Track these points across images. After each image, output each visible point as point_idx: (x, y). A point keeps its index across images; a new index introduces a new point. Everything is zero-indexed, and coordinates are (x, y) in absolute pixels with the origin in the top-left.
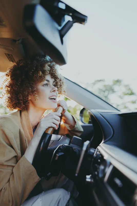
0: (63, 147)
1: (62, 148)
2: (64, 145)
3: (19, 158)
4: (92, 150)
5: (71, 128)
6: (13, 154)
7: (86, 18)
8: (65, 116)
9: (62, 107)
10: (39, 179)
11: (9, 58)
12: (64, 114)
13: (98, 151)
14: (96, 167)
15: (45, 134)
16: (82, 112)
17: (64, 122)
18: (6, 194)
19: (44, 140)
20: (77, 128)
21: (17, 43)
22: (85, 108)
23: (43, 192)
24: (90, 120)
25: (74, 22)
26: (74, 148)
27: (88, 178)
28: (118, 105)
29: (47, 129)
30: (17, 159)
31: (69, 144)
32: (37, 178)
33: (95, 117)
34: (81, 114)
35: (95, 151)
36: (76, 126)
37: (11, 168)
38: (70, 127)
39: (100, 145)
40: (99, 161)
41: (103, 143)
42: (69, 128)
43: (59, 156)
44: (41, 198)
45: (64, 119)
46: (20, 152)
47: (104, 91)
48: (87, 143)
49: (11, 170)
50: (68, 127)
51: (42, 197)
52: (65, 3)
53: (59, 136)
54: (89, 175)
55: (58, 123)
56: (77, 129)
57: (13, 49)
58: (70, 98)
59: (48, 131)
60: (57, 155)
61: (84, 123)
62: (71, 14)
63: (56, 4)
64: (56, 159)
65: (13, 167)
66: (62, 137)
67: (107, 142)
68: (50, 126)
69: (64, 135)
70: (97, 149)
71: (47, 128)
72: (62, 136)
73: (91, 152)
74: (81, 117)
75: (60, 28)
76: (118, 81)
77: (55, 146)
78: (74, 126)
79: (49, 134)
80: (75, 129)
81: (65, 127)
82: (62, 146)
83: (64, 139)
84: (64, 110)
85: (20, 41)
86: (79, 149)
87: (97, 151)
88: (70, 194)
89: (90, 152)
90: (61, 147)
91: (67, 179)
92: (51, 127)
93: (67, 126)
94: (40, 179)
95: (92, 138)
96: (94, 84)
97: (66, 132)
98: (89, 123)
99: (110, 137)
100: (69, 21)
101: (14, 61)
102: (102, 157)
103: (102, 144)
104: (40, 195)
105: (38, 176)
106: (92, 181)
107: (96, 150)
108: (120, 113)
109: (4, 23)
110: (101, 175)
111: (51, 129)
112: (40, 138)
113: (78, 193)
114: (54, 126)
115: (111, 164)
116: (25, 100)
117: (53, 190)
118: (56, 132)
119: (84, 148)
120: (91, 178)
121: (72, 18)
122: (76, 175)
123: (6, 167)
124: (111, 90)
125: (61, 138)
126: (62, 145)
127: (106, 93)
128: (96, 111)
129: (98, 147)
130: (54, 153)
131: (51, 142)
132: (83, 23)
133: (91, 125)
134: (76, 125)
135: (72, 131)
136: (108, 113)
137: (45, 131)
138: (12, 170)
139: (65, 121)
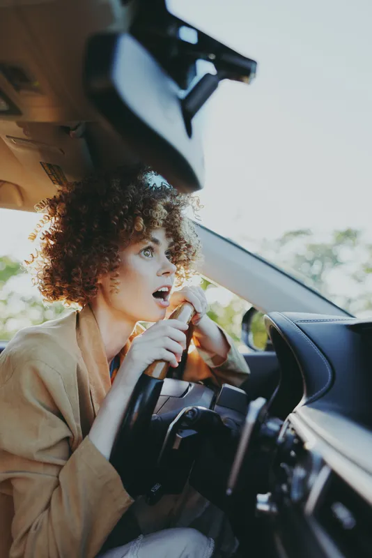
0: (193, 415)
1: (190, 416)
2: (197, 409)
3: (75, 442)
4: (272, 425)
5: (215, 364)
6: (60, 431)
7: (253, 66)
8: (200, 330)
9: (191, 304)
10: (128, 501)
11: (52, 174)
12: (197, 325)
13: (291, 426)
14: (283, 470)
15: (144, 379)
16: (247, 318)
17: (198, 347)
18: (41, 540)
19: (141, 396)
20: (233, 362)
21: (71, 135)
22: (254, 307)
23: (141, 537)
24: (271, 342)
25: (221, 77)
26: (223, 417)
27: (263, 502)
28: (349, 301)
29: (150, 365)
30: (70, 445)
31: (211, 407)
32: (123, 499)
33: (283, 332)
34: (245, 325)
35: (281, 426)
36: (229, 357)
37: (53, 471)
38: (213, 359)
39: (294, 410)
40: (293, 453)
41: (305, 404)
42: (210, 364)
43: (183, 439)
44: (135, 554)
45: (196, 338)
46: (79, 425)
47: (311, 263)
48: (258, 404)
49: (52, 476)
50: (208, 360)
51: (135, 552)
52: (197, 27)
53: (185, 384)
54: (264, 493)
55: (180, 349)
56: (232, 367)
57: (62, 151)
58: (214, 280)
59: (152, 371)
60: (178, 435)
61: (255, 350)
62: (212, 57)
63: (171, 31)
64: (176, 446)
65: (60, 467)
66: (192, 387)
67: (317, 403)
68: (158, 357)
69: (197, 382)
70: (286, 420)
71: (150, 362)
72: (193, 385)
73: (271, 430)
74: (245, 334)
75: (183, 94)
76: (348, 235)
77: (171, 412)
78: (225, 359)
79: (157, 379)
80: (228, 365)
81: (200, 361)
82: (192, 410)
83: (197, 393)
84: (196, 313)
85: (80, 130)
86: (239, 420)
87: (288, 427)
88: (212, 545)
89: (267, 428)
90: (187, 413)
91: (207, 503)
92: (162, 360)
93: (205, 356)
94: (133, 501)
95: (274, 391)
96: (283, 241)
97: (205, 374)
98: (268, 348)
99: (324, 388)
100: (207, 76)
101: (64, 183)
102: (299, 443)
103: (301, 408)
104: (132, 546)
105: (125, 492)
106: (274, 509)
107: (285, 423)
108: (352, 322)
109: (37, 84)
110: (296, 495)
111: (161, 366)
112: (130, 389)
113: (237, 542)
114: (170, 356)
115: (323, 463)
116: (88, 283)
117: (165, 532)
118: (174, 372)
119: (251, 419)
120: (270, 501)
121: (217, 67)
122: (229, 492)
123: (40, 468)
124: (329, 257)
125: (189, 390)
126: (190, 408)
127: (316, 268)
128: (283, 317)
129: (291, 416)
130: (170, 429)
131: (161, 400)
132: (246, 79)
133: (273, 354)
134: (231, 354)
135: (221, 371)
136: (317, 321)
137: (144, 371)
138: (58, 477)
139: (199, 344)
